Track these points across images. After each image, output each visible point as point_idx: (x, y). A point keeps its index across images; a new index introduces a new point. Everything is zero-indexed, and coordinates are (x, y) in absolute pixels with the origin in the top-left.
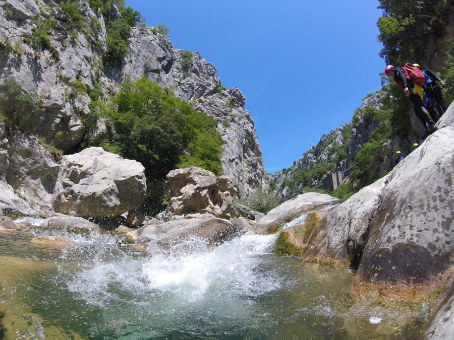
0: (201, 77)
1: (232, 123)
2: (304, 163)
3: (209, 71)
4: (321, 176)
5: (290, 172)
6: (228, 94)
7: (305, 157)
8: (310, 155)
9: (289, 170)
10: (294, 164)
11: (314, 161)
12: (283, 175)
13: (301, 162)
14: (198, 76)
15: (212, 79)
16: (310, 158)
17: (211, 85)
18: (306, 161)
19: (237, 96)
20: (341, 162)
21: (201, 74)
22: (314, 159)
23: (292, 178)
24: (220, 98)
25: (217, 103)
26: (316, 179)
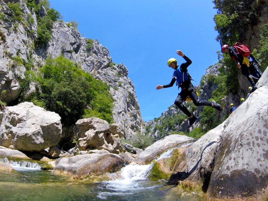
0: (99, 56)
1: (120, 87)
2: (169, 114)
3: (104, 52)
4: (181, 122)
5: (159, 120)
6: (117, 68)
7: (169, 110)
8: (172, 108)
9: (159, 119)
10: (162, 114)
11: (176, 112)
12: (155, 122)
13: (167, 113)
14: (97, 55)
15: (106, 58)
16: (172, 110)
17: (105, 61)
18: (170, 112)
19: (122, 69)
20: (194, 113)
21: (99, 54)
22: (176, 111)
23: (161, 124)
24: (111, 71)
25: (109, 74)
26: (177, 124)
